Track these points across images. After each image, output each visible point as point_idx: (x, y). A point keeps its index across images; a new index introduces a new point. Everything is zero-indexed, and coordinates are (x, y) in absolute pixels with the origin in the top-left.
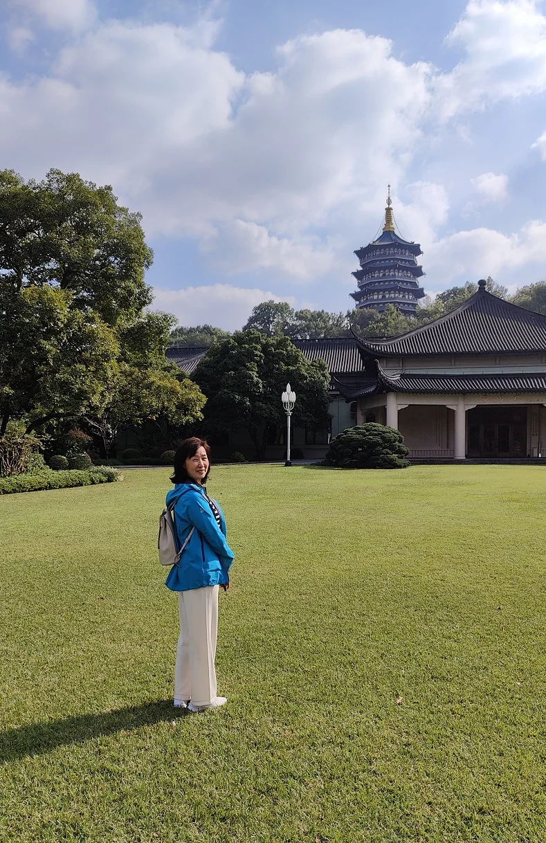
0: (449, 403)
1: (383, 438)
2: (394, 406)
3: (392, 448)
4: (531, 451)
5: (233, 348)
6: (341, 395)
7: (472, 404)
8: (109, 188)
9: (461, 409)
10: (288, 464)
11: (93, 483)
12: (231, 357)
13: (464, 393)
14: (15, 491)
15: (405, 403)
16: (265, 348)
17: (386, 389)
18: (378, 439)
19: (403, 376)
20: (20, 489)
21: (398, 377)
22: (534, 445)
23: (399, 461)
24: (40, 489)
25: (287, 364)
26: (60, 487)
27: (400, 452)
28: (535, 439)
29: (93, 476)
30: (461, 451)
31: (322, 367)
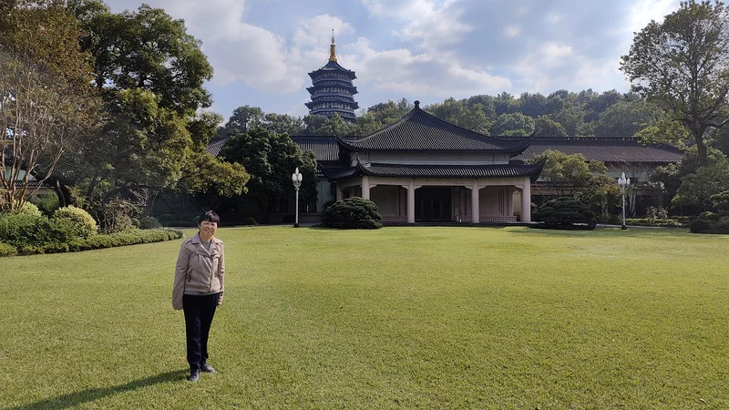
0: (404, 184)
1: (366, 208)
2: (367, 186)
3: (371, 214)
4: (455, 217)
5: (248, 140)
6: (325, 177)
7: (419, 185)
8: (182, 21)
9: (411, 188)
10: (296, 226)
11: (170, 239)
12: (247, 146)
13: (414, 177)
14: (119, 245)
15: (374, 183)
16: (272, 140)
17: (361, 173)
18: (362, 208)
19: (372, 165)
20: (123, 243)
21: (369, 165)
22: (457, 213)
23: (377, 224)
24: (136, 243)
25: (288, 153)
26: (149, 242)
27: (377, 218)
28: (457, 209)
29: (170, 233)
30: (411, 218)
31: (312, 157)
